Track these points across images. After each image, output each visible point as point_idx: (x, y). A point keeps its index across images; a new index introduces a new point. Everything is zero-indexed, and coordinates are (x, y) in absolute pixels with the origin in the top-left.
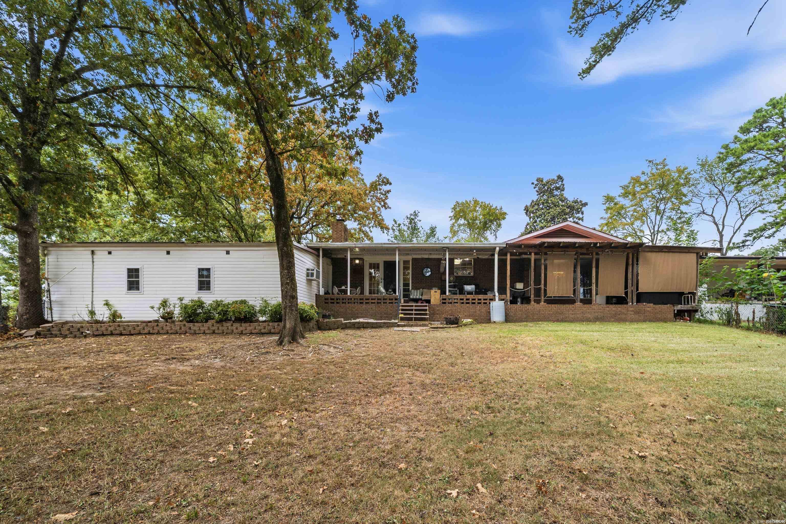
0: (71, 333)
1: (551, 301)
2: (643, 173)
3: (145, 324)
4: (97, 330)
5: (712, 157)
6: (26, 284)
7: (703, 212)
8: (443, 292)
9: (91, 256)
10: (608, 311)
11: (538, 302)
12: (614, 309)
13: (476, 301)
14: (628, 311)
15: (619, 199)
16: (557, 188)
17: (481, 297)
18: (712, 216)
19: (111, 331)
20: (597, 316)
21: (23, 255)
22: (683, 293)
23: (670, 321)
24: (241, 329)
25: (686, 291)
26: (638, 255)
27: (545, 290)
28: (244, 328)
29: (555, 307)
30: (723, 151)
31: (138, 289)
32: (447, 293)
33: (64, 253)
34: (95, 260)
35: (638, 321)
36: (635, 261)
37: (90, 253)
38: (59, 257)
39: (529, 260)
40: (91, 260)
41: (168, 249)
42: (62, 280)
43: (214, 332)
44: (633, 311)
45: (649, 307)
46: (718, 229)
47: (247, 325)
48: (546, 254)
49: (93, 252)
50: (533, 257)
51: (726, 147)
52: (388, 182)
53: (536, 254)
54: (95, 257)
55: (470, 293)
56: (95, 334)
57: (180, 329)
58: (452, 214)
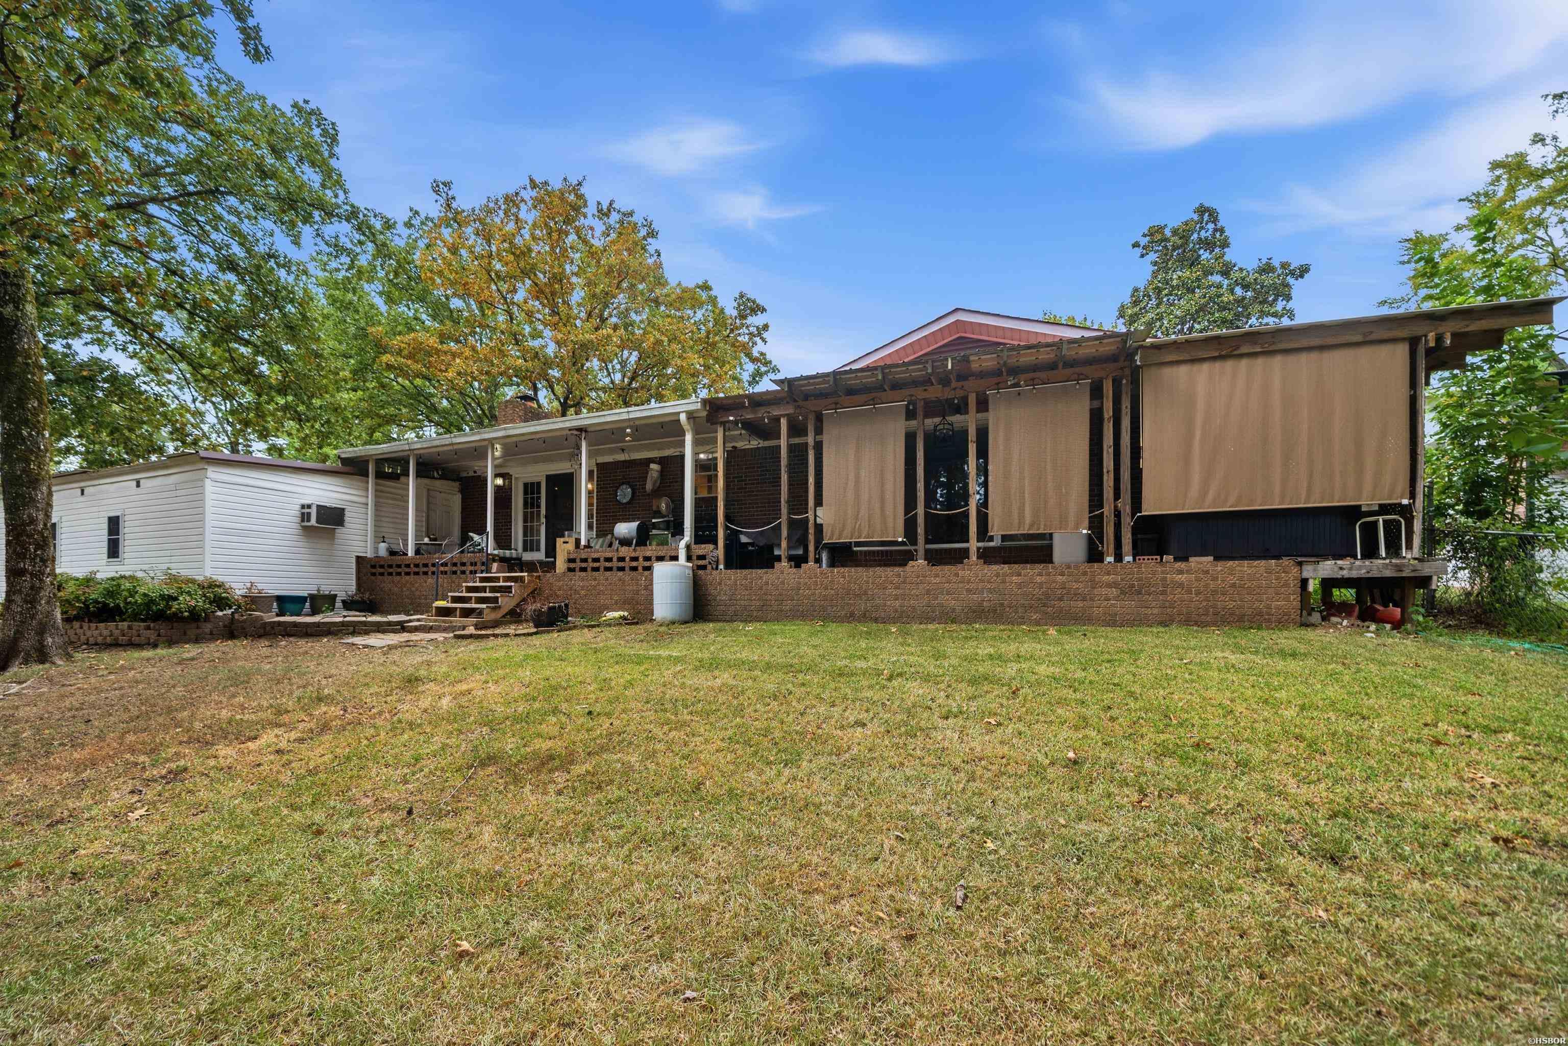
1: (842, 557)
2: (1539, 139)
10: (1019, 586)
11: (797, 561)
12: (1038, 579)
14: (1094, 585)
16: (1209, 244)
20: (980, 604)
23: (1281, 623)
26: (1135, 383)
36: (1126, 404)
44: (1115, 585)
48: (819, 416)
55: (625, 542)
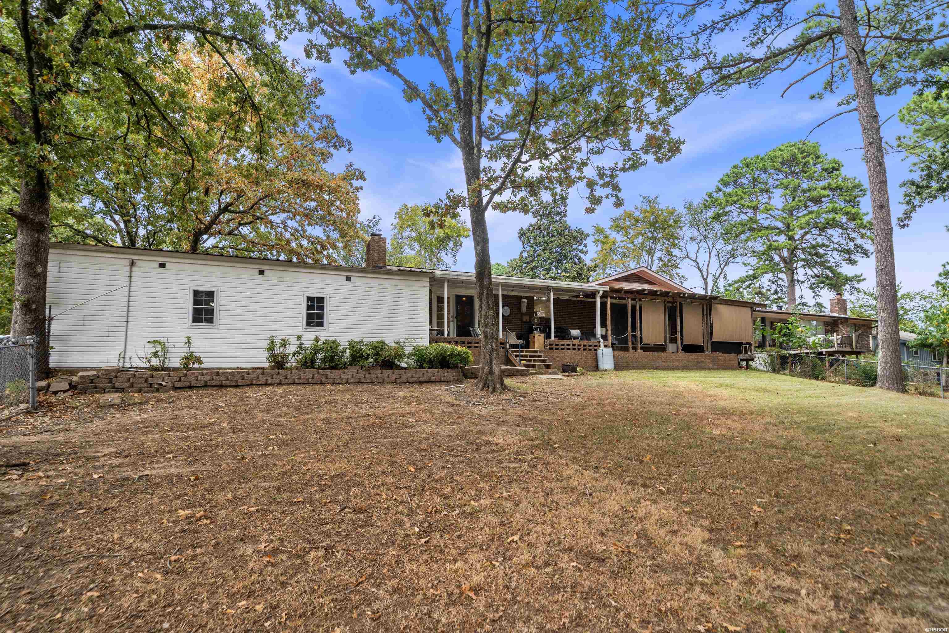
0: (132, 385)
1: (646, 348)
3: (260, 371)
4: (180, 380)
5: (697, 202)
6: (34, 306)
7: (687, 256)
8: (548, 336)
9: (128, 268)
11: (635, 348)
13: (582, 348)
14: (706, 359)
15: (609, 232)
17: (586, 342)
18: (695, 261)
19: (206, 382)
21: (33, 260)
22: (740, 344)
24: (394, 377)
25: (744, 342)
27: (641, 338)
28: (398, 376)
29: (650, 355)
30: (707, 198)
31: (210, 320)
32: (553, 338)
33: (73, 258)
34: (133, 274)
35: (714, 369)
37: (127, 262)
38: (62, 264)
39: (626, 306)
40: (128, 274)
41: (262, 267)
42: (62, 301)
43: (359, 382)
44: (709, 359)
45: (720, 355)
46: (703, 276)
47: (390, 372)
48: (640, 300)
49: (133, 264)
50: (630, 303)
51: (710, 196)
52: (361, 176)
53: (632, 299)
54: (134, 269)
55: (576, 338)
56: (176, 385)
57: (313, 377)
58: (395, 221)
